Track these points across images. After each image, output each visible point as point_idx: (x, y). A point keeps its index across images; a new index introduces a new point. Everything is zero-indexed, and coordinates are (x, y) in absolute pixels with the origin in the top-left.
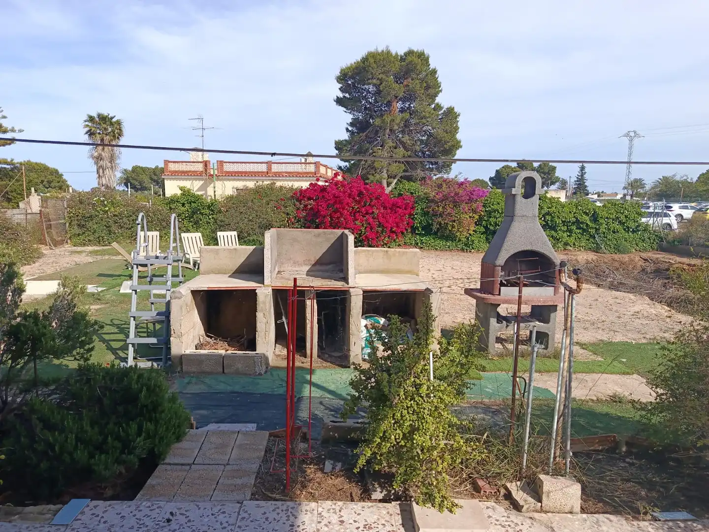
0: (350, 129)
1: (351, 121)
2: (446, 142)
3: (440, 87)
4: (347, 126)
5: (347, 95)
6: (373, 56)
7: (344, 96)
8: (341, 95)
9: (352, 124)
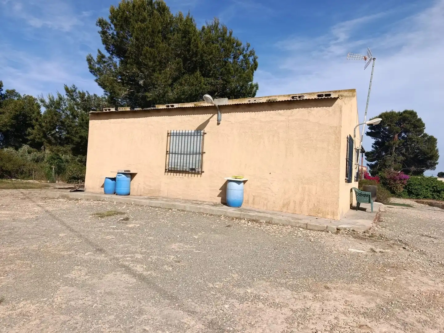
0: (374, 146)
1: (374, 143)
2: (428, 154)
3: (424, 126)
4: (372, 145)
5: (373, 131)
6: (384, 115)
7: (371, 131)
8: (369, 131)
9: (374, 144)
